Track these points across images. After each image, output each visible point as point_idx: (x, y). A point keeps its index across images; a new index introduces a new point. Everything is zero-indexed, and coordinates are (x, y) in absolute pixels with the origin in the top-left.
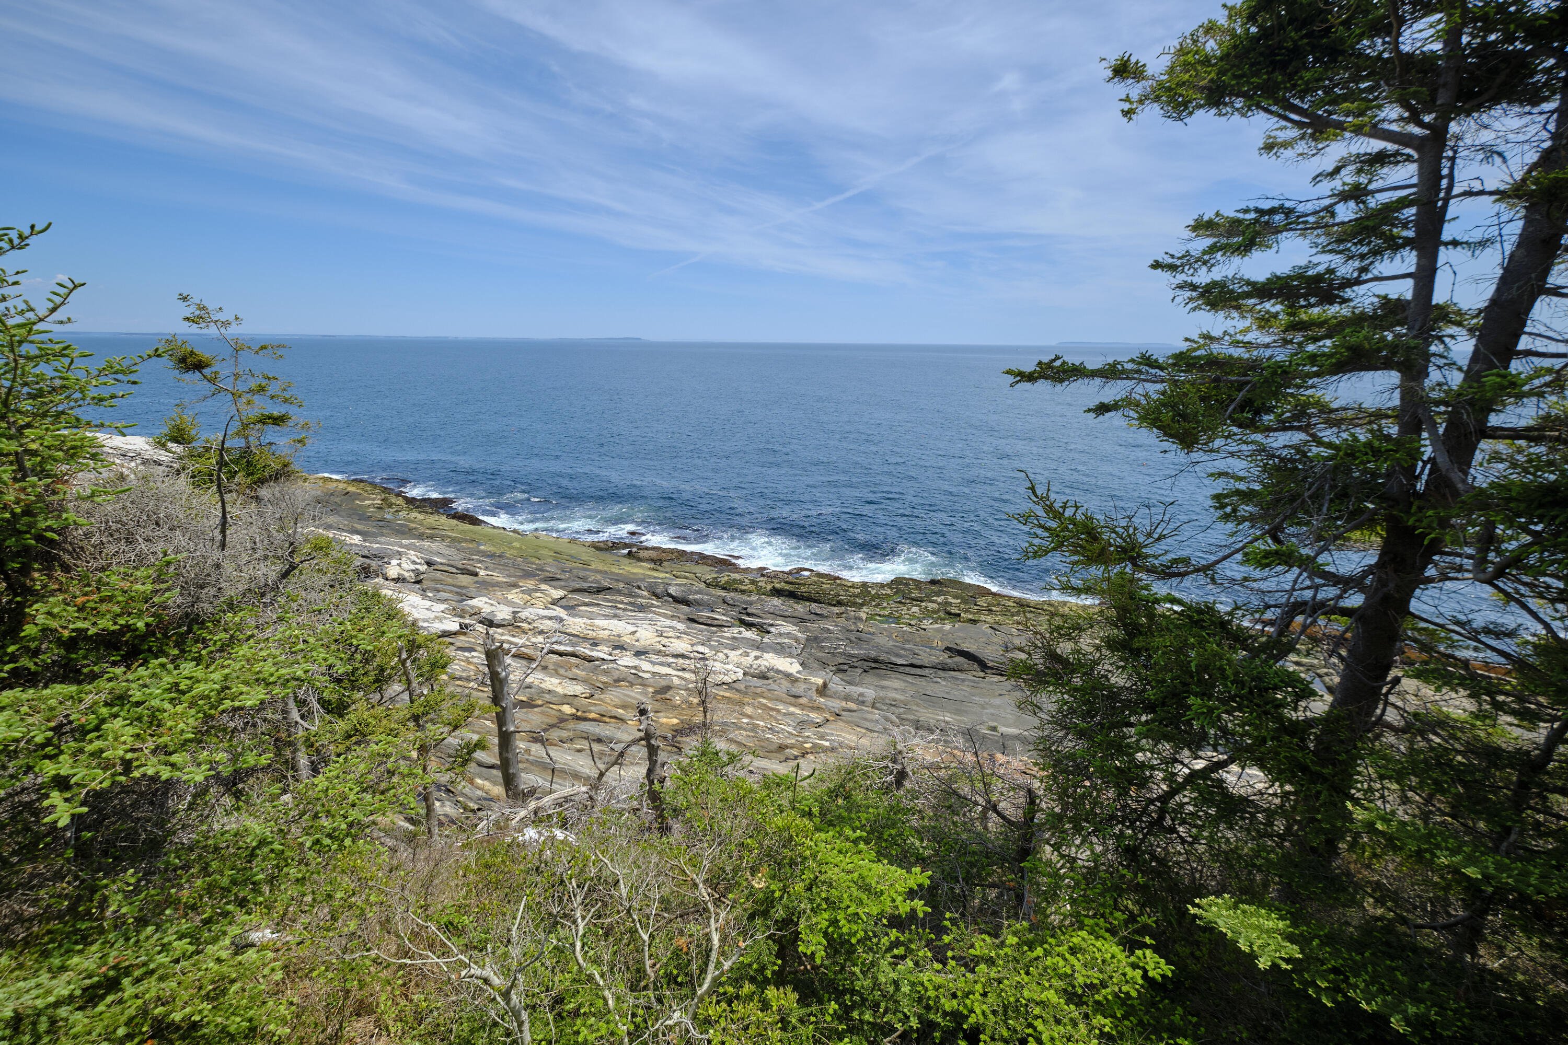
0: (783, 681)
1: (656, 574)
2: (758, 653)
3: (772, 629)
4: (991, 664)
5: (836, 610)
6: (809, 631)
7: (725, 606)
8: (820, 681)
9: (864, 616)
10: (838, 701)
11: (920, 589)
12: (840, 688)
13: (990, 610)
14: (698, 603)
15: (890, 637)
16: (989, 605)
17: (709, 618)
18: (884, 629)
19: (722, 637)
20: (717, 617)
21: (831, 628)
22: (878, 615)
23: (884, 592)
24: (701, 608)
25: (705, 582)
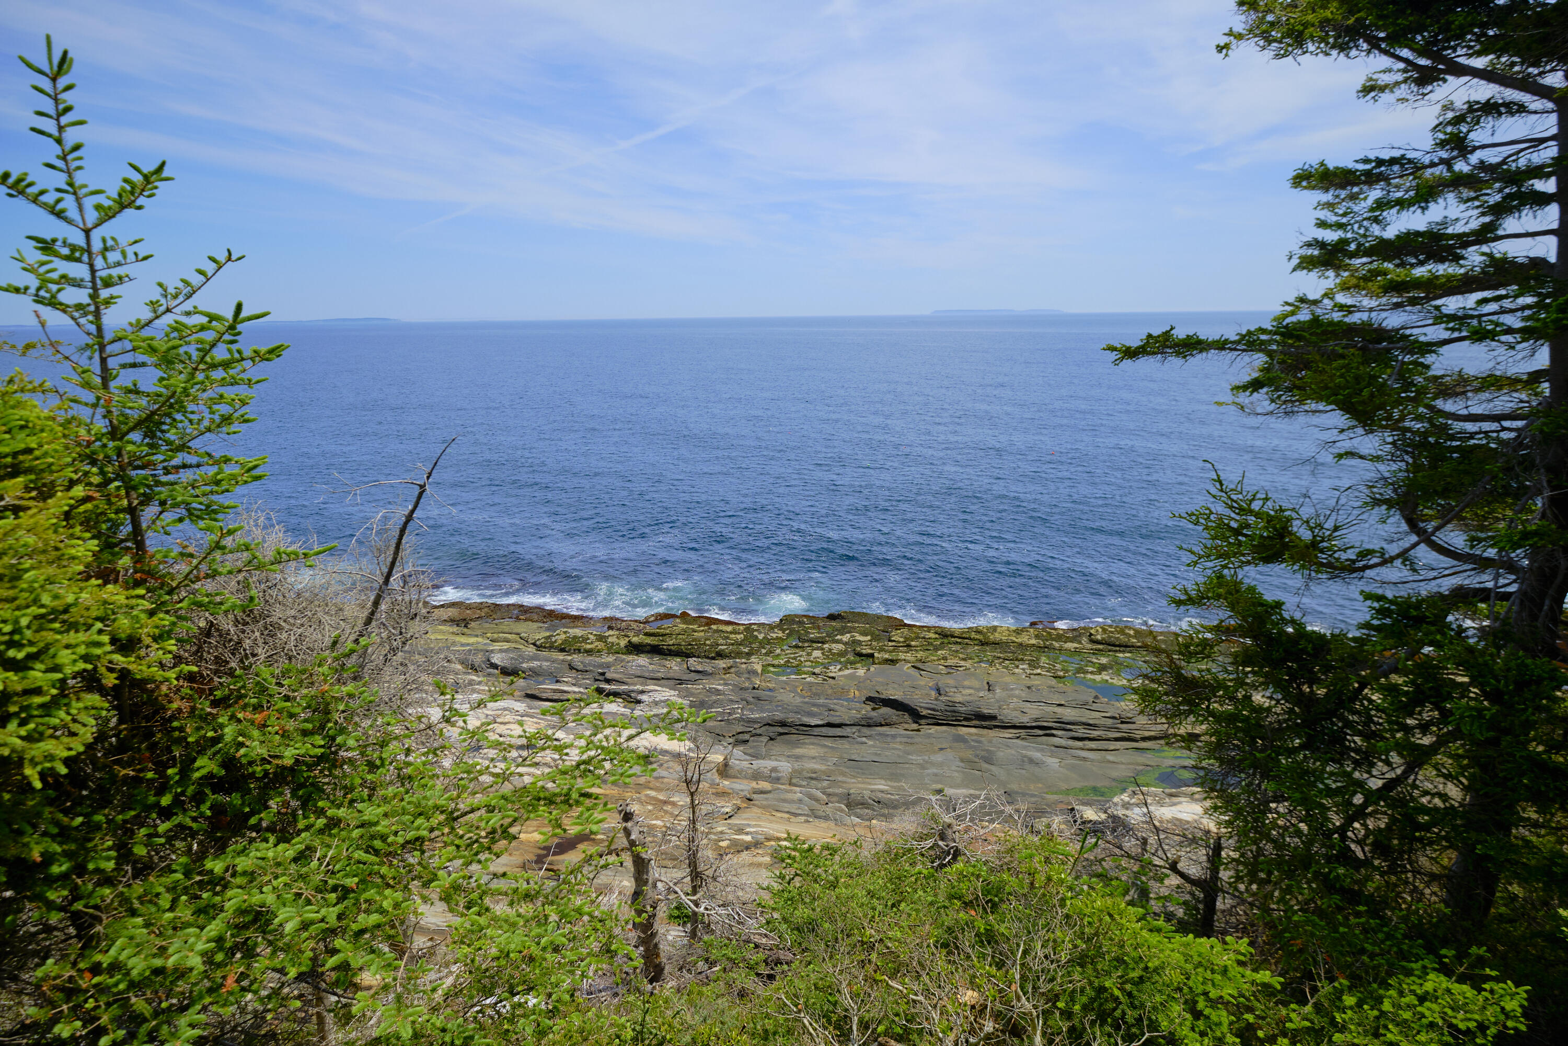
0: (671, 764)
1: (463, 640)
2: (632, 731)
3: (644, 697)
4: (924, 712)
5: (722, 663)
6: (692, 695)
7: (574, 674)
8: (720, 758)
9: (759, 668)
10: (745, 782)
11: (819, 628)
12: (745, 764)
13: (909, 646)
14: (535, 673)
15: (794, 691)
16: (906, 639)
17: (555, 691)
18: (785, 682)
19: (579, 715)
20: (566, 688)
21: (720, 687)
22: (773, 666)
23: (774, 635)
24: (541, 679)
25: (534, 644)
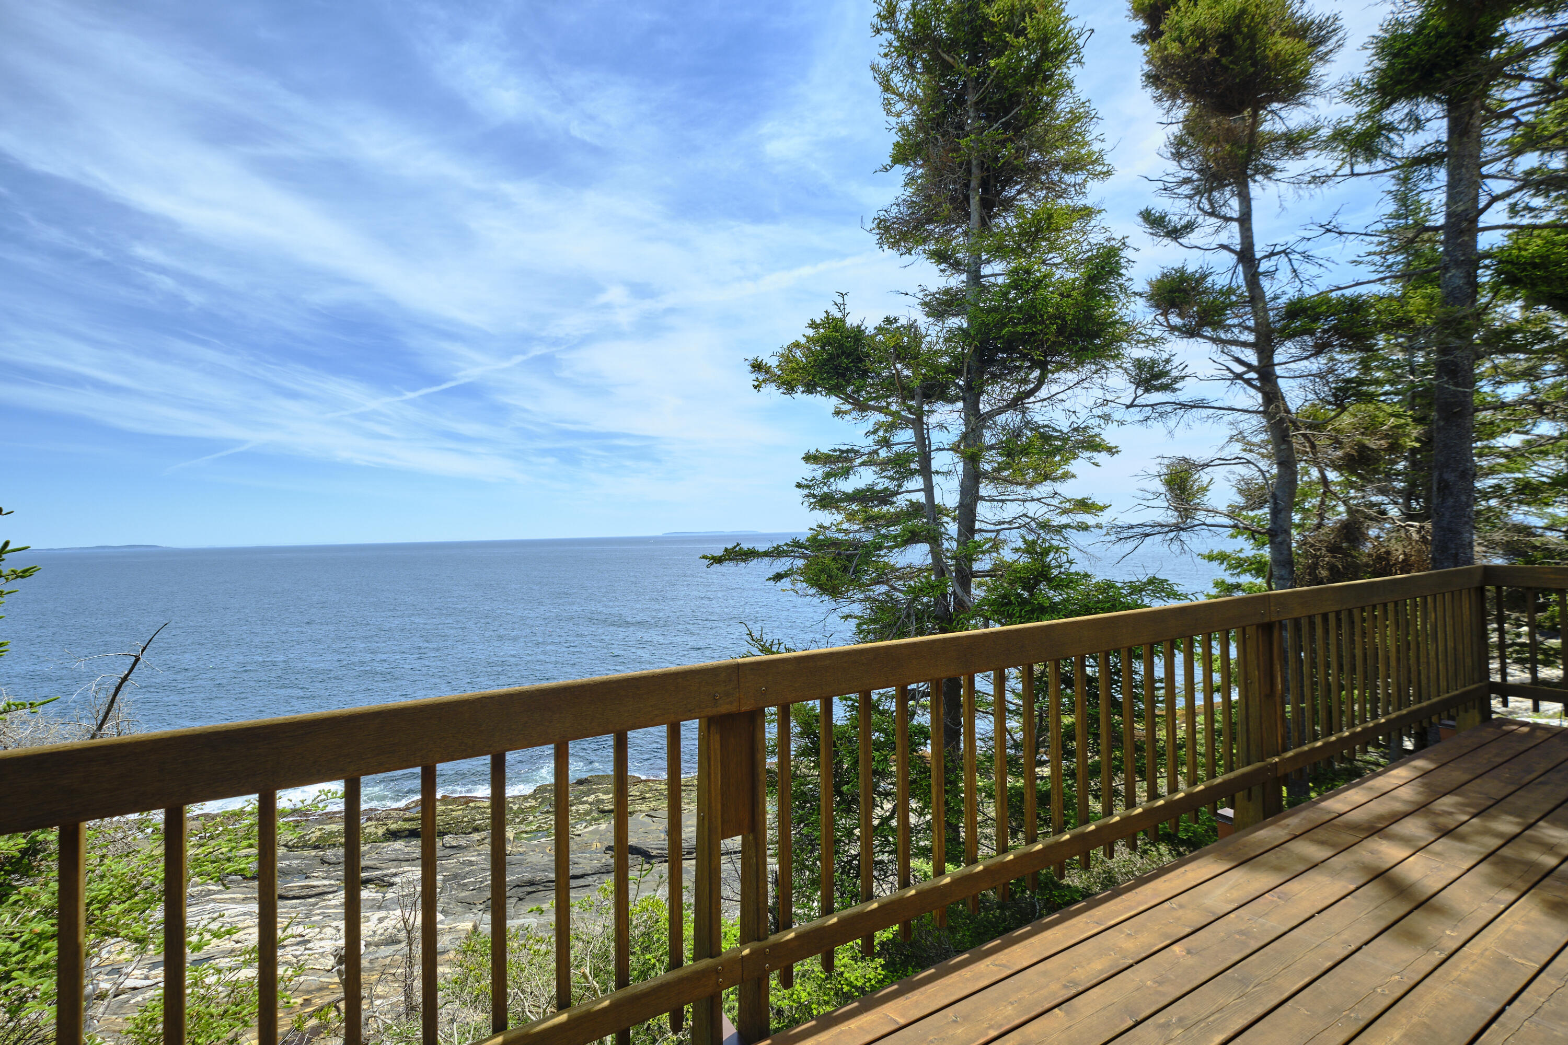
2: (382, 914)
4: (655, 853)
5: (476, 836)
6: (446, 870)
7: (325, 868)
8: (470, 926)
9: (512, 836)
13: (644, 798)
14: (283, 873)
15: (544, 852)
16: (642, 793)
17: (303, 887)
18: (536, 845)
19: (326, 907)
20: (315, 883)
21: (473, 859)
22: (526, 832)
23: (528, 805)
24: (289, 878)
25: (286, 846)
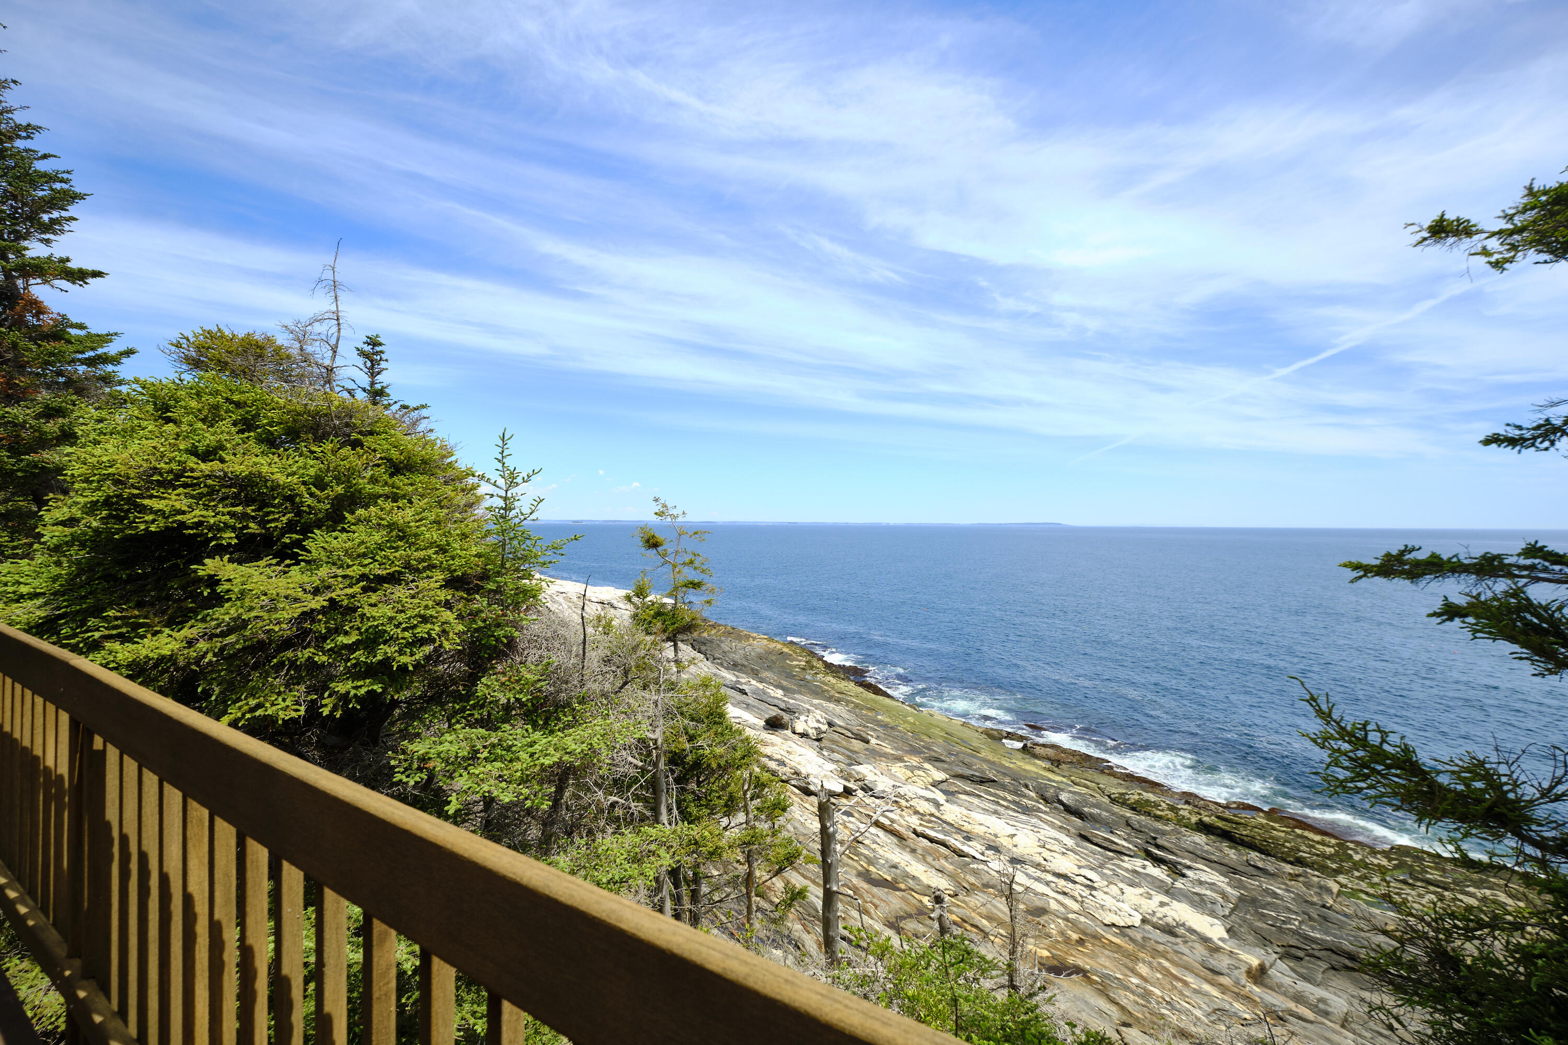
0: (1197, 945)
1: (1051, 776)
2: (1165, 899)
3: (1189, 873)
5: (1288, 868)
6: (1245, 888)
7: (1129, 830)
8: (1255, 962)
9: (1335, 888)
10: (1282, 998)
11: (1444, 870)
12: (1287, 981)
14: (1094, 819)
17: (1106, 839)
19: (1119, 866)
20: (1116, 840)
21: (1279, 891)
22: (1367, 893)
23: (1376, 861)
24: (1098, 826)
25: (1109, 796)
